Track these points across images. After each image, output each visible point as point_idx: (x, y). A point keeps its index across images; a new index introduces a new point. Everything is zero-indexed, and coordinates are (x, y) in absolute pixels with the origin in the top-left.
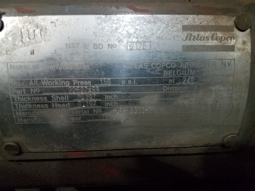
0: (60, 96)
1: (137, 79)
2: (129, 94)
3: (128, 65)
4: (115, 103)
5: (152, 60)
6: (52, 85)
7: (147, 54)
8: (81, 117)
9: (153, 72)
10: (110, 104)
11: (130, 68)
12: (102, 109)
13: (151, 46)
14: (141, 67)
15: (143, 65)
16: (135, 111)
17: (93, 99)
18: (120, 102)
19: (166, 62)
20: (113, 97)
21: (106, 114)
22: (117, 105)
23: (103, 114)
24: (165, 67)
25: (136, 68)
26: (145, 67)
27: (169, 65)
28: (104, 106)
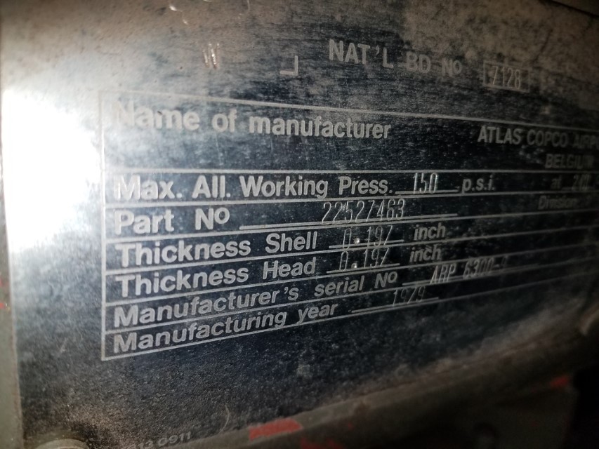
1: (497, 175)
2: (473, 220)
3: (483, 129)
4: (435, 250)
5: (529, 121)
6: (274, 196)
7: (522, 102)
8: (337, 305)
9: (528, 156)
10: (423, 255)
11: (486, 141)
12: (399, 271)
13: (530, 82)
14: (508, 138)
15: (512, 133)
16: (473, 270)
17: (385, 240)
18: (448, 245)
19: (553, 130)
20: (434, 232)
21: (406, 286)
22: (438, 258)
23: (397, 289)
24: (550, 143)
25: (498, 141)
26: (517, 140)
27: (557, 139)
28: (407, 263)
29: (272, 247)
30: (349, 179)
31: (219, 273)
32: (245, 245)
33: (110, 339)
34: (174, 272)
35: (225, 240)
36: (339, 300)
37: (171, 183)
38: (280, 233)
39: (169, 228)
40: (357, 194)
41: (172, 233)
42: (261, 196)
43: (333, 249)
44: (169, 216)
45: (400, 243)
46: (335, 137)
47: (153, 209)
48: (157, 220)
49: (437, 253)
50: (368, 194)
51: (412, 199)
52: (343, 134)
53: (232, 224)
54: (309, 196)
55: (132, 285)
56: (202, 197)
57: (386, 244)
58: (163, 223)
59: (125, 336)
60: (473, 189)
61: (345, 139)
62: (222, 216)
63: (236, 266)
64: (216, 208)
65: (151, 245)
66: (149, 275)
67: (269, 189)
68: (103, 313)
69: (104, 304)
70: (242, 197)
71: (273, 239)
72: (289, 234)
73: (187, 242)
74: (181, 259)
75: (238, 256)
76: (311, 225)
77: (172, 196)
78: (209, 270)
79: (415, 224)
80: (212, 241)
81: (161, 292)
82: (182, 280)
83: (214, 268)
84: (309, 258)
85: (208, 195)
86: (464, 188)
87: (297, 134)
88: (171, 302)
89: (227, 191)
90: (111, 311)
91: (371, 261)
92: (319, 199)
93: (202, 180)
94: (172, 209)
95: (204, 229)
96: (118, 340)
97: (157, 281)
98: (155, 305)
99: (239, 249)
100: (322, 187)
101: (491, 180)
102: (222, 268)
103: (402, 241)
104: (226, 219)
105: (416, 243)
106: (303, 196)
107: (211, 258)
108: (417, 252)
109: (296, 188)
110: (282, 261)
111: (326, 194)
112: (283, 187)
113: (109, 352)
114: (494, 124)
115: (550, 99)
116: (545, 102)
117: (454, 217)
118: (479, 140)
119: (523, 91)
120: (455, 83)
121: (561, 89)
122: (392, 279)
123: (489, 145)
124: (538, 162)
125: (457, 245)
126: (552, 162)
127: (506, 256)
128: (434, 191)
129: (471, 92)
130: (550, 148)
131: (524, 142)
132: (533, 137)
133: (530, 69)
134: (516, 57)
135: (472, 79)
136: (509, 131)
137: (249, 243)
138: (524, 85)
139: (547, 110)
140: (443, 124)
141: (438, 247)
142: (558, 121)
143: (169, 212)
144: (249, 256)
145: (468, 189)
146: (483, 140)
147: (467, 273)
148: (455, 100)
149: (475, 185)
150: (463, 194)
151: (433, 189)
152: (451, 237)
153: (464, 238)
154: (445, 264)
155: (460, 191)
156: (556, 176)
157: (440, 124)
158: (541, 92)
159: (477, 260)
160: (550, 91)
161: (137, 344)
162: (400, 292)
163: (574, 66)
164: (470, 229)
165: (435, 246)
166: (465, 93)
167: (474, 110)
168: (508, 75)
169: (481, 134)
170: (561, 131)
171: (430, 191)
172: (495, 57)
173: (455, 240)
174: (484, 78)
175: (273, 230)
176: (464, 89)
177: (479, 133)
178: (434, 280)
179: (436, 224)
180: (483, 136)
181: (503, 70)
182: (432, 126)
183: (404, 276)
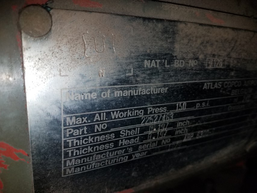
0: (130, 130)
1: (210, 101)
2: (201, 118)
3: (205, 84)
4: (185, 130)
5: (225, 79)
6: (124, 117)
7: (222, 72)
8: (147, 152)
9: (224, 92)
10: (180, 132)
11: (206, 88)
12: (171, 138)
13: (226, 63)
14: (216, 86)
15: (218, 84)
16: (200, 135)
17: (165, 128)
18: (190, 128)
19: (235, 81)
20: (185, 123)
21: (174, 143)
22: (187, 132)
23: (170, 144)
24: (233, 86)
25: (212, 88)
26: (219, 86)
27: (237, 84)
28: (174, 135)
29: (123, 135)
30: (151, 108)
31: (103, 146)
32: (113, 136)
33: (65, 170)
34: (87, 147)
35: (105, 134)
36: (148, 150)
37: (86, 118)
38: (125, 130)
39: (85, 132)
40: (155, 113)
41: (86, 134)
42: (119, 118)
43: (145, 133)
44: (85, 129)
45: (171, 128)
46: (146, 94)
47: (80, 127)
48: (81, 130)
49: (186, 131)
50: (159, 113)
51: (176, 113)
52: (149, 93)
53: (108, 129)
54: (137, 116)
55: (72, 152)
56: (97, 121)
57: (166, 130)
58: (83, 131)
59: (70, 169)
60: (201, 107)
61: (150, 94)
62: (104, 126)
63: (109, 143)
64: (102, 124)
65: (79, 139)
66: (78, 149)
67: (121, 115)
68: (63, 162)
69: (63, 160)
70: (112, 119)
71: (123, 132)
72: (128, 130)
73: (92, 136)
74: (89, 142)
75: (110, 139)
76: (137, 126)
77: (86, 122)
78: (99, 145)
79: (177, 121)
80: (100, 135)
81: (82, 154)
82: (90, 149)
83: (101, 144)
84: (137, 137)
85: (99, 120)
86: (197, 107)
87: (132, 95)
88: (86, 157)
89: (106, 118)
90: (65, 162)
91: (160, 136)
92: (140, 116)
93: (97, 115)
94: (86, 126)
95: (98, 131)
96: (68, 170)
97: (81, 150)
98: (80, 158)
99: (110, 137)
100: (141, 112)
101: (208, 103)
102: (104, 144)
103: (172, 128)
104: (106, 128)
105: (178, 128)
106: (134, 116)
107: (100, 141)
108: (178, 131)
109: (132, 114)
110: (126, 139)
111: (143, 115)
112: (127, 114)
113: (65, 174)
114: (210, 82)
115: (234, 69)
116: (232, 70)
117: (193, 117)
118: (204, 88)
119: (223, 67)
120: (194, 69)
121: (239, 64)
122: (168, 141)
123: (207, 90)
124: (228, 93)
125: (194, 127)
126: (234, 93)
127: (214, 129)
128: (185, 109)
129: (201, 71)
130: (234, 88)
131: (223, 87)
132: (226, 84)
133: (226, 58)
134: (221, 55)
135: (201, 66)
136: (216, 84)
137: (114, 134)
138: (224, 65)
139: (232, 74)
140: (189, 84)
141: (186, 128)
142: (237, 77)
143: (85, 127)
144: (114, 139)
145: (199, 107)
146: (205, 89)
147: (198, 136)
148: (194, 75)
149: (201, 105)
150: (196, 109)
151: (184, 108)
152: (191, 124)
153: (197, 124)
154: (189, 134)
155: (195, 108)
156: (236, 98)
157: (187, 85)
158: (231, 67)
159: (202, 132)
160: (234, 66)
161: (74, 171)
162: (171, 145)
163: (246, 54)
164: (199, 121)
165: (185, 128)
166: (198, 72)
167: (202, 78)
168: (217, 62)
169: (204, 86)
170: (238, 81)
171: (183, 109)
172: (212, 56)
173: (193, 126)
174: (206, 65)
175: (123, 129)
176: (198, 70)
177: (203, 86)
178: (185, 140)
179: (185, 121)
180: (205, 87)
181: (215, 61)
182: (184, 86)
183: (173, 140)
